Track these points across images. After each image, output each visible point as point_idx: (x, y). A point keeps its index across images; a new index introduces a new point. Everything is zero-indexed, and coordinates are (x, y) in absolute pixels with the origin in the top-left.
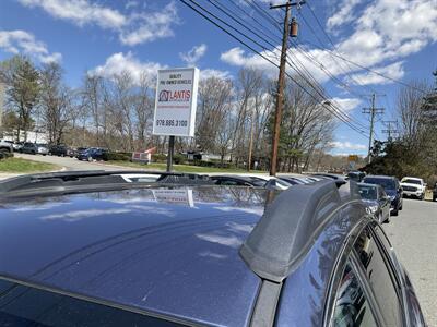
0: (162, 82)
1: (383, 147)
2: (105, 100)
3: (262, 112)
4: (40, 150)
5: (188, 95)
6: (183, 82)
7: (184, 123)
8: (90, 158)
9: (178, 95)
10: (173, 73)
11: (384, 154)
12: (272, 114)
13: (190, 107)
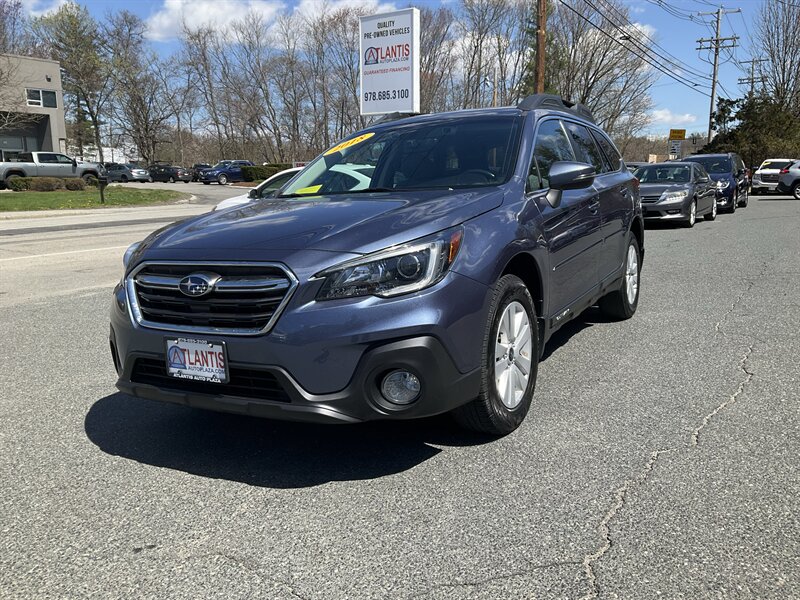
0: (367, 36)
1: (734, 111)
2: (224, 73)
3: (511, 67)
4: (135, 173)
5: (407, 50)
6: (398, 32)
7: (405, 94)
8: (223, 180)
9: (391, 52)
10: (381, 21)
11: (737, 122)
12: (529, 67)
13: (410, 69)
